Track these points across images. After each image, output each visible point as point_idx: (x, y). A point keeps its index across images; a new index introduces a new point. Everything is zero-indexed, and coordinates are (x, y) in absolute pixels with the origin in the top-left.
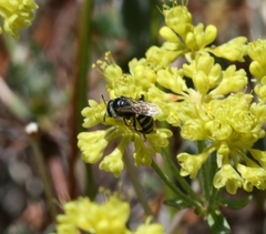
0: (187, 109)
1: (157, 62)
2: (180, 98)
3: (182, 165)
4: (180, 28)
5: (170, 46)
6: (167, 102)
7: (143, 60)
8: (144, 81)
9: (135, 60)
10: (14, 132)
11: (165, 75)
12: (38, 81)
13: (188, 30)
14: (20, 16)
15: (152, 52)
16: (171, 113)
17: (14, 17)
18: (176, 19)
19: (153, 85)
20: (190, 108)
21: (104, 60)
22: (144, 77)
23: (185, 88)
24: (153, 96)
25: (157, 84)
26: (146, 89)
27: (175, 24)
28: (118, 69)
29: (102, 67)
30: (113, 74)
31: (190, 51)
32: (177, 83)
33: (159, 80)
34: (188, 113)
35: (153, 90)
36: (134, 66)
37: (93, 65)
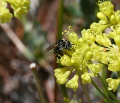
0: (111, 55)
1: (96, 31)
2: (108, 49)
3: (109, 84)
4: (108, 12)
5: (103, 22)
6: (101, 51)
7: (88, 30)
8: (89, 41)
9: (84, 30)
11: (100, 38)
12: (38, 40)
13: (112, 14)
14: (22, 8)
15: (93, 25)
16: (103, 58)
17: (19, 9)
18: (105, 8)
19: (94, 43)
20: (113, 54)
21: (68, 30)
22: (89, 39)
23: (110, 44)
24: (94, 49)
25: (96, 43)
26: (90, 45)
27: (105, 11)
28: (75, 35)
29: (67, 34)
30: (73, 37)
31: (113, 24)
32: (106, 41)
33: (97, 40)
34: (111, 57)
35: (94, 45)
36: (84, 33)
37: (63, 33)
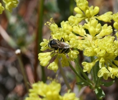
0: (86, 43)
1: (73, 23)
2: (83, 38)
3: (84, 67)
4: (83, 8)
5: (79, 15)
6: (77, 40)
7: (67, 22)
8: (67, 31)
9: (63, 22)
10: (10, 54)
11: (77, 28)
13: (87, 9)
14: (12, 2)
15: (71, 18)
16: (79, 45)
17: (10, 3)
18: (81, 4)
19: (71, 33)
20: (88, 42)
21: (50, 22)
22: (67, 29)
23: (85, 34)
24: (71, 37)
25: (73, 32)
26: (68, 34)
27: (81, 6)
28: (56, 26)
29: (49, 25)
30: (54, 28)
31: (87, 18)
32: (82, 31)
33: (74, 30)
34: (86, 45)
35: (71, 34)
36: (63, 24)
37: (45, 24)
